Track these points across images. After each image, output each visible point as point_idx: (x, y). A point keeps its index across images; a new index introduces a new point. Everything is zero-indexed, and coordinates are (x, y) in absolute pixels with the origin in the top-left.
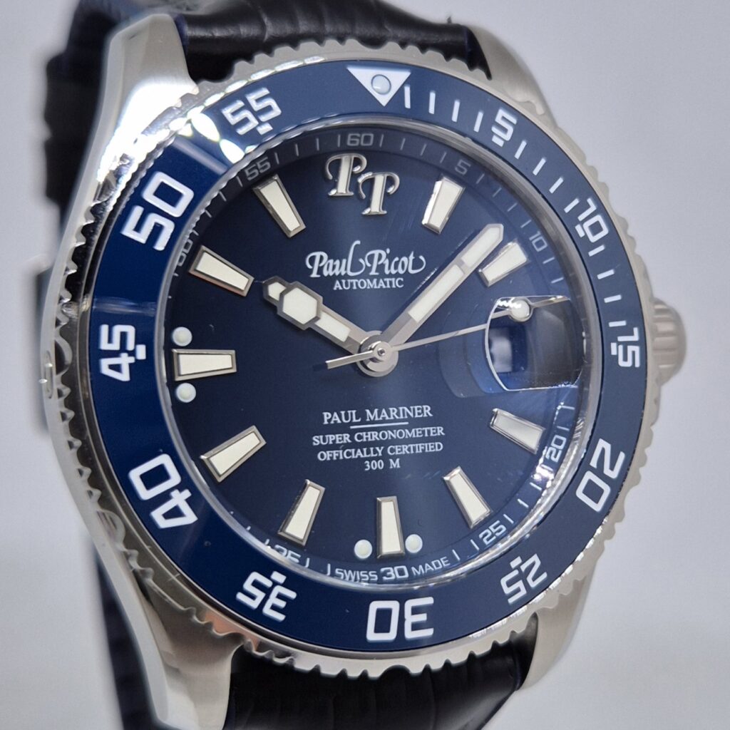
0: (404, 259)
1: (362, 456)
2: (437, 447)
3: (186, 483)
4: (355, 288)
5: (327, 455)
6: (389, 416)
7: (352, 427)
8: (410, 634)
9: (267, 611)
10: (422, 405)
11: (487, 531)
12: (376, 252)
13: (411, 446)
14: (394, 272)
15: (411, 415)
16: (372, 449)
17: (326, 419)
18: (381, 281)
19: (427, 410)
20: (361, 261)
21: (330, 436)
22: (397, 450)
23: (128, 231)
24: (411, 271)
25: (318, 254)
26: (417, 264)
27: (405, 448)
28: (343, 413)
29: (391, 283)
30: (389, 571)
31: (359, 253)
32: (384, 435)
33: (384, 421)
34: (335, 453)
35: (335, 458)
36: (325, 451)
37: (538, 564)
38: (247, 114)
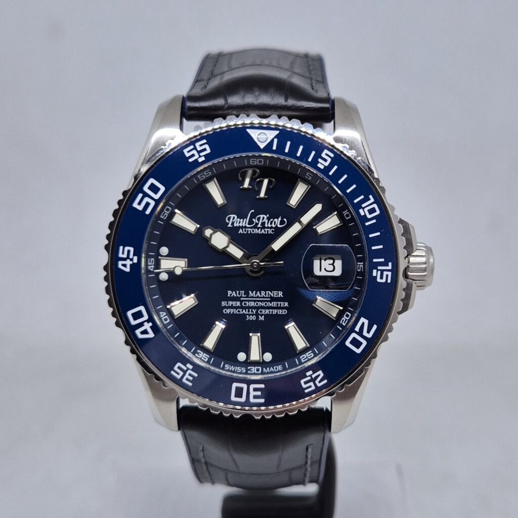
0: (276, 220)
1: (245, 313)
2: (285, 312)
3: (151, 320)
4: (249, 232)
5: (228, 311)
6: (261, 295)
7: (242, 299)
8: (252, 400)
9: (184, 380)
10: (278, 291)
11: (304, 355)
12: (262, 216)
13: (271, 310)
14: (270, 226)
15: (272, 295)
16: (250, 310)
17: (229, 294)
18: (263, 230)
19: (280, 294)
20: (254, 220)
21: (230, 302)
22: (263, 311)
23: (135, 205)
24: (279, 226)
25: (232, 216)
26: (282, 222)
27: (267, 311)
28: (238, 292)
29: (268, 231)
30: (252, 369)
31: (253, 216)
32: (257, 304)
33: (258, 297)
34: (232, 311)
35: (232, 313)
36: (227, 309)
37: (322, 375)
38: (194, 152)
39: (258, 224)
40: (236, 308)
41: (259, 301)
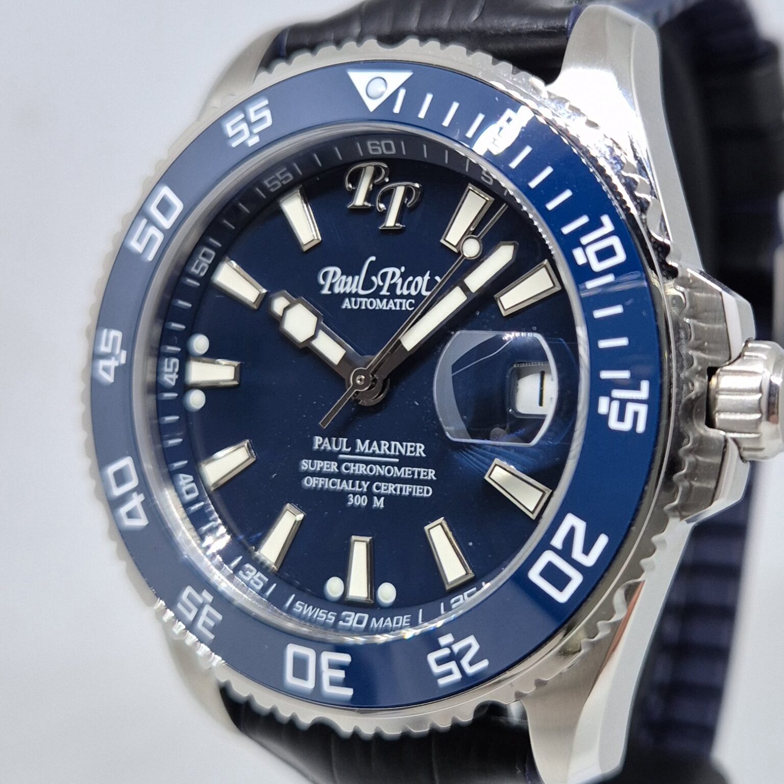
0: (419, 279)
1: (347, 488)
2: (424, 492)
3: (143, 486)
5: (313, 482)
6: (380, 449)
7: (341, 456)
8: (326, 689)
9: (200, 625)
10: (416, 442)
11: (461, 596)
12: (390, 270)
13: (399, 486)
14: (405, 292)
15: (403, 451)
16: (358, 482)
17: (317, 443)
18: (391, 301)
19: (420, 450)
20: (374, 278)
21: (319, 462)
22: (383, 488)
23: (133, 242)
24: (424, 293)
25: (331, 269)
27: (391, 488)
28: (334, 439)
29: (401, 304)
30: (349, 616)
32: (371, 470)
33: (374, 454)
34: (321, 482)
35: (320, 486)
36: (312, 477)
37: (476, 647)
38: (244, 126)
39: (383, 286)
40: (330, 476)
41: (375, 463)
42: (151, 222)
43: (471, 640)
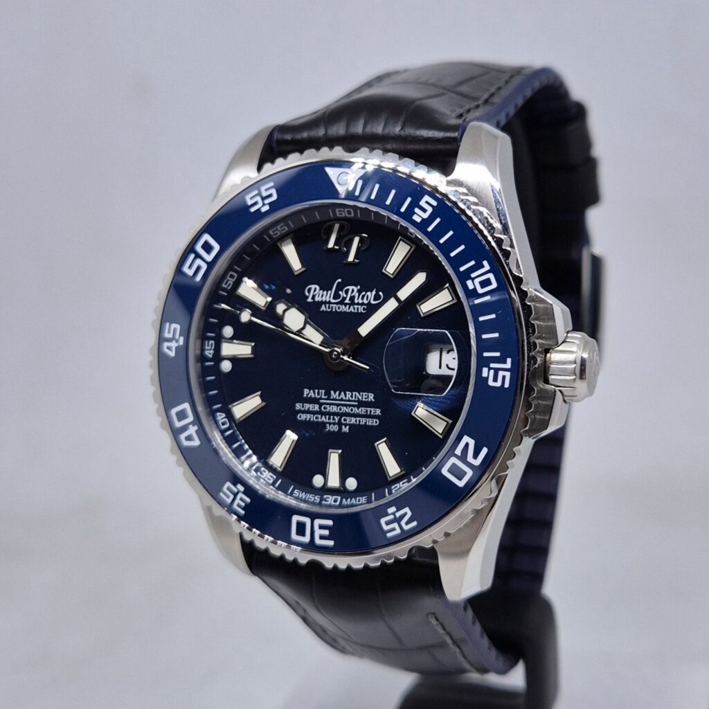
0: (369, 293)
1: (325, 420)
2: (374, 422)
3: (197, 421)
5: (304, 417)
6: (346, 397)
7: (321, 401)
8: (318, 541)
9: (235, 506)
10: (368, 393)
11: (398, 485)
12: (351, 288)
13: (358, 419)
14: (360, 301)
15: (360, 398)
16: (332, 417)
17: (305, 393)
18: (352, 307)
19: (371, 397)
20: (340, 293)
21: (307, 404)
22: (348, 420)
23: (185, 269)
24: (373, 302)
25: (313, 287)
26: (377, 297)
27: (353, 420)
28: (317, 391)
29: (358, 309)
30: (329, 498)
31: (340, 287)
32: (340, 409)
33: (342, 400)
34: (308, 416)
35: (308, 419)
36: (303, 413)
37: (409, 514)
38: (258, 199)
39: (346, 297)
40: (314, 413)
41: (343, 405)
42: (198, 256)
43: (407, 510)
